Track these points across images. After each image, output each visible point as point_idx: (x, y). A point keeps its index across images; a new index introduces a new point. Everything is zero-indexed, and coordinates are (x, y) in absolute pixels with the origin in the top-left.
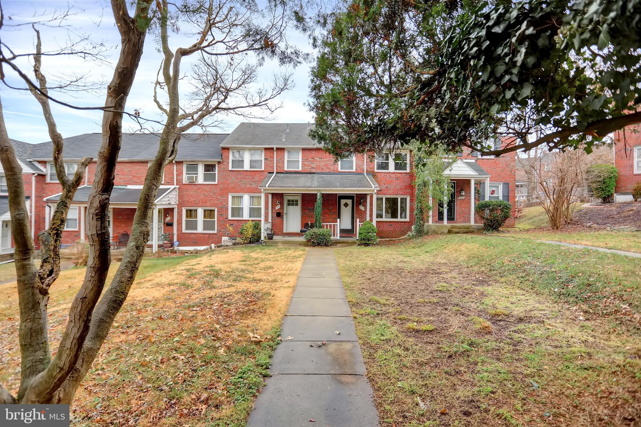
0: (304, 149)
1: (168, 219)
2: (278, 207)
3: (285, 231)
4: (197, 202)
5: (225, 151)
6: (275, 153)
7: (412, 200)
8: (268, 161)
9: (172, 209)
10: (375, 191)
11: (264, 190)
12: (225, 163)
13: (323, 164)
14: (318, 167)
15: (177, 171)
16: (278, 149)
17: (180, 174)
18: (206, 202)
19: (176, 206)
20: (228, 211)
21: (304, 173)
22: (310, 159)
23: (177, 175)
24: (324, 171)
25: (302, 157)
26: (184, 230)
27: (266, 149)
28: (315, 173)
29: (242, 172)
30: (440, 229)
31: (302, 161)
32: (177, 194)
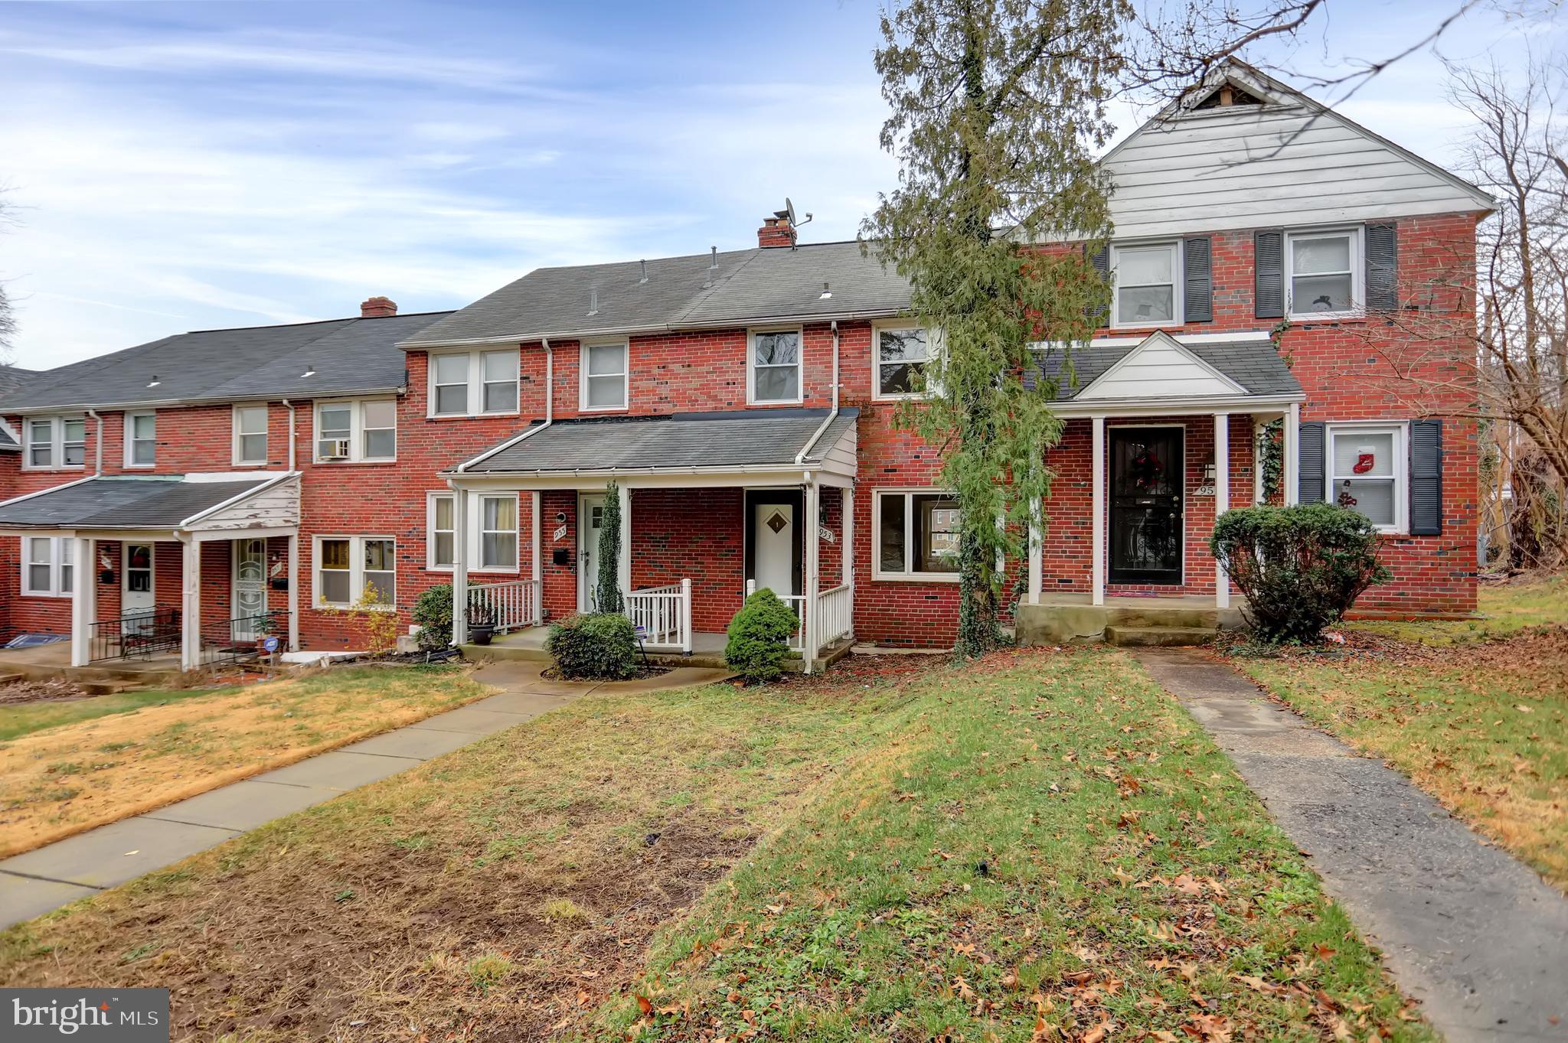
0: (636, 339)
1: (278, 568)
4: (346, 518)
5: (416, 360)
6: (550, 357)
8: (531, 386)
9: (284, 541)
12: (416, 399)
13: (696, 383)
14: (681, 396)
15: (297, 427)
16: (556, 344)
17: (304, 436)
18: (368, 520)
19: (294, 533)
20: (425, 547)
22: (656, 371)
23: (296, 439)
24: (699, 408)
25: (632, 366)
26: (318, 602)
27: (526, 346)
29: (462, 423)
30: (1071, 624)
31: (631, 380)
32: (298, 495)
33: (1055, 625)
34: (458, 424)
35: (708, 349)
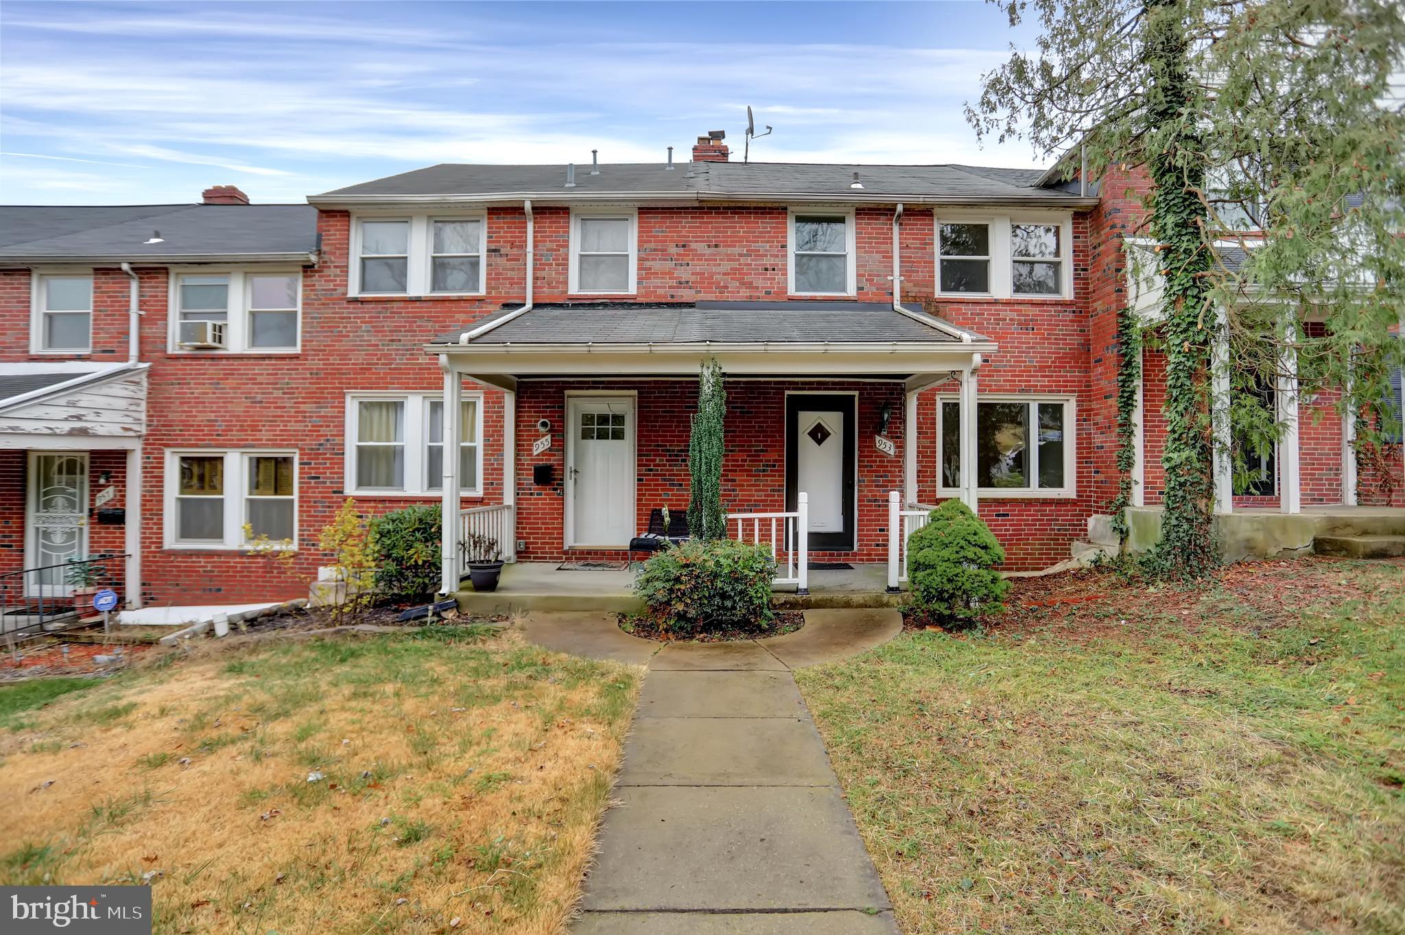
0: (646, 211)
1: (107, 495)
2: (542, 445)
3: (569, 542)
4: (220, 426)
5: (332, 221)
6: (530, 227)
7: (1084, 415)
8: (502, 261)
9: (120, 457)
10: (977, 359)
11: (451, 357)
12: (332, 272)
13: (726, 266)
14: (705, 281)
15: (142, 304)
16: (542, 210)
17: (154, 315)
18: (254, 428)
19: (136, 446)
20: (342, 464)
21: (649, 305)
22: (673, 250)
23: (141, 320)
24: (729, 296)
25: (641, 242)
26: (171, 540)
27: (495, 211)
28: (691, 305)
29: (402, 305)
30: (1278, 534)
31: (640, 259)
32: (143, 394)
33: (1260, 537)
34: (395, 305)
35: (740, 227)
